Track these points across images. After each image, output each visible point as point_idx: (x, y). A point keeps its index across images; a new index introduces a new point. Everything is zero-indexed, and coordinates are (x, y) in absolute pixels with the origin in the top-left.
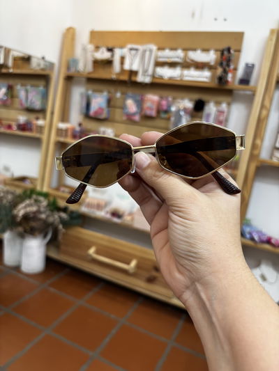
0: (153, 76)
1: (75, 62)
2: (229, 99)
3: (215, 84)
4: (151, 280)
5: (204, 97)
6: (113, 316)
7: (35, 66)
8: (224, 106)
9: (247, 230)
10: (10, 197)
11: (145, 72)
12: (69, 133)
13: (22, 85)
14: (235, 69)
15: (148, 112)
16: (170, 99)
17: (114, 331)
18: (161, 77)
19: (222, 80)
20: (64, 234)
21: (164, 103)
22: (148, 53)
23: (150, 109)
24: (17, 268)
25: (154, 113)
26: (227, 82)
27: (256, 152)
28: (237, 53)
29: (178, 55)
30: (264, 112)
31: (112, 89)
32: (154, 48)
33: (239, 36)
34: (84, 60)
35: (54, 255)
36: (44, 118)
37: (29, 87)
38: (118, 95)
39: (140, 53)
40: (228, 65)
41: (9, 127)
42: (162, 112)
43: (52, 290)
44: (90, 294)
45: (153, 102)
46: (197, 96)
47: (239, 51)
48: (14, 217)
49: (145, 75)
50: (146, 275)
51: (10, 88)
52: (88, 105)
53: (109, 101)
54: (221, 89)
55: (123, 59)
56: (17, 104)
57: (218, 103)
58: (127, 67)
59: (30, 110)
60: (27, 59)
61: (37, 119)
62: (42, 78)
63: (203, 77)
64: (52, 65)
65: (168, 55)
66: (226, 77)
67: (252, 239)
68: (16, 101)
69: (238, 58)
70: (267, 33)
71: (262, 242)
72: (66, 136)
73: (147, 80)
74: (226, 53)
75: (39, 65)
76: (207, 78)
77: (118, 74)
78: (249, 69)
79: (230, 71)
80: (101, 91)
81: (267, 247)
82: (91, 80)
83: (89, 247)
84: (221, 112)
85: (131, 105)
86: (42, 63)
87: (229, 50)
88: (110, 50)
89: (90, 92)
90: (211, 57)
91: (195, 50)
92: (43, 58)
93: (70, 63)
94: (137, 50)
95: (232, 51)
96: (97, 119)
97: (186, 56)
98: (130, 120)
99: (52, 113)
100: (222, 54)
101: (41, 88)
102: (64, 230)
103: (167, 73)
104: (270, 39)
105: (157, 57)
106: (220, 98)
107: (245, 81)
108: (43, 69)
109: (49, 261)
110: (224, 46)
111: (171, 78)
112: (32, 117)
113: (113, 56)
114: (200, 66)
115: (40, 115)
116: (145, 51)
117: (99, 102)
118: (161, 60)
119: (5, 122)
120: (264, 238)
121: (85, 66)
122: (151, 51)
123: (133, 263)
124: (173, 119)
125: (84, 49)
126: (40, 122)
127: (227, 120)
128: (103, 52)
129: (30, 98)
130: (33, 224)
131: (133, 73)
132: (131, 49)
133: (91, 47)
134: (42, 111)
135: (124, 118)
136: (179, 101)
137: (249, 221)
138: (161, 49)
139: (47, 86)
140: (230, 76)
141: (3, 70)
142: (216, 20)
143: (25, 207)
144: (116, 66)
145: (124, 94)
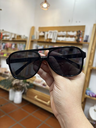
0: (57, 40)
1: (34, 36)
2: (81, 47)
3: (76, 42)
6: (41, 120)
7: (23, 38)
9: (88, 92)
11: (54, 39)
13: (19, 44)
14: (83, 37)
17: (40, 125)
18: (59, 40)
20: (27, 91)
24: (13, 101)
29: (65, 33)
30: (92, 51)
31: (45, 44)
32: (57, 31)
33: (84, 27)
35: (25, 98)
37: (21, 44)
39: (53, 33)
40: (80, 36)
43: (22, 109)
44: (34, 112)
47: (84, 31)
48: (12, 84)
51: (16, 45)
54: (78, 44)
55: (47, 35)
58: (49, 37)
60: (20, 36)
62: (25, 41)
63: (73, 40)
64: (27, 38)
65: (61, 33)
66: (79, 40)
67: (89, 95)
69: (84, 34)
70: (92, 26)
73: (55, 41)
77: (46, 40)
78: (87, 37)
79: (80, 38)
80: (41, 45)
81: (95, 98)
82: (39, 42)
83: (35, 96)
86: (25, 37)
87: (80, 31)
88: (44, 32)
89: (38, 46)
90: (75, 34)
91: (69, 31)
92: (24, 36)
93: (32, 37)
94: (51, 32)
95: (81, 32)
97: (67, 34)
101: (24, 45)
102: (27, 89)
103: (61, 39)
104: (94, 27)
105: (58, 34)
107: (86, 41)
108: (25, 39)
109: (23, 100)
110: (78, 30)
111: (62, 41)
113: (45, 34)
114: (72, 36)
116: (54, 33)
118: (59, 35)
120: (94, 95)
121: (37, 37)
122: (56, 32)
123: (49, 102)
125: (37, 33)
128: (42, 33)
129: (21, 47)
130: (18, 87)
131: (50, 39)
132: (50, 32)
137: (90, 89)
138: (59, 31)
139: (26, 44)
140: (80, 40)
141: (14, 40)
142: (76, 22)
143: (16, 81)
144: (46, 38)
145: (48, 46)
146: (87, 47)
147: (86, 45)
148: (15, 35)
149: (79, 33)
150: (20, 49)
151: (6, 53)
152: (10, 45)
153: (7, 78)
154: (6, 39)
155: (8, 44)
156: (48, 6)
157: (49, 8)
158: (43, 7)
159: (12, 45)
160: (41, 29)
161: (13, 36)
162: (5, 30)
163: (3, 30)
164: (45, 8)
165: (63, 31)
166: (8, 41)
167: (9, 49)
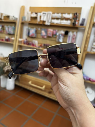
0: (51, 23)
1: (25, 18)
2: (76, 31)
3: (72, 25)
4: (50, 93)
5: (68, 30)
6: (37, 105)
7: (11, 19)
8: (75, 33)
10: (2, 64)
11: (48, 21)
12: (23, 42)
13: (7, 26)
14: (79, 20)
15: (49, 35)
16: (57, 31)
17: (37, 110)
18: (54, 23)
19: (74, 24)
21: (55, 32)
22: (49, 15)
23: (50, 34)
24: (5, 88)
25: (51, 35)
26: (76, 25)
27: (86, 49)
28: (79, 15)
29: (59, 15)
30: (89, 35)
31: (37, 27)
32: (51, 13)
33: (80, 9)
34: (28, 17)
35: (18, 84)
37: (9, 26)
38: (39, 29)
39: (46, 15)
40: (76, 19)
41: (2, 40)
42: (54, 35)
43: (17, 96)
44: (29, 97)
45: (51, 31)
46: (66, 30)
47: (80, 14)
49: (48, 22)
50: (48, 91)
51: (3, 27)
52: (29, 33)
53: (36, 31)
54: (74, 27)
55: (40, 17)
56: (5, 32)
57: (73, 32)
58: (42, 19)
59: (10, 34)
60: (8, 17)
61: (12, 37)
62: (13, 23)
63: (68, 23)
64: (16, 19)
65: (56, 15)
66: (75, 23)
68: (5, 31)
69: (80, 17)
70: (89, 8)
71: (87, 80)
72: (21, 43)
73: (49, 24)
74: (75, 15)
75: (12, 19)
76: (69, 23)
77: (39, 22)
78: (84, 20)
79: (77, 21)
80: (33, 28)
81: (89, 81)
82: (30, 24)
83: (29, 81)
84: (74, 35)
85: (43, 33)
86: (13, 18)
87: (76, 14)
88: (36, 13)
89: (30, 28)
90: (70, 16)
91: (65, 13)
92: (14, 16)
93: (23, 18)
94: (45, 13)
95: (78, 14)
96: (32, 37)
97: (62, 16)
98: (43, 38)
99: (17, 35)
100: (74, 15)
101: (13, 27)
104: (91, 10)
105: (52, 16)
106: (74, 30)
107: (82, 24)
108: (14, 20)
109: (16, 86)
110: (75, 12)
111: (57, 23)
112: (10, 37)
113: (37, 16)
114: (67, 19)
115: (13, 36)
116: (48, 14)
117: (32, 31)
118: (54, 17)
119: (1, 38)
120: (88, 79)
121: (28, 19)
122: (50, 14)
123: (44, 87)
124: (57, 38)
125: (28, 13)
126: (13, 38)
127: (76, 38)
128: (34, 14)
129: (9, 30)
131: (44, 22)
132: (43, 13)
133: (30, 12)
134: (13, 35)
135: (41, 37)
136: (60, 31)
138: (53, 13)
139: (15, 26)
140: (77, 23)
142: (72, 3)
143: (8, 67)
144: (38, 19)
145: (41, 29)
146: (83, 31)
150: (8, 32)
165: (58, 13)
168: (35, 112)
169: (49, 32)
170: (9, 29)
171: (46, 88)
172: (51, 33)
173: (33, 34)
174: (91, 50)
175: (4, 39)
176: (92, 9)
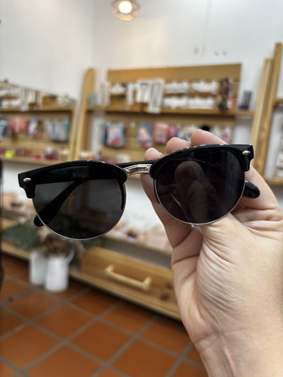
0: (162, 106)
1: (94, 97)
2: (232, 124)
3: (217, 111)
4: (165, 298)
5: (208, 123)
7: (60, 103)
8: (228, 131)
11: (155, 103)
13: (51, 120)
14: (235, 97)
15: (158, 139)
16: (178, 126)
17: (127, 345)
18: (169, 107)
20: (84, 254)
21: (172, 130)
22: (156, 87)
23: (160, 136)
24: (42, 287)
25: (164, 140)
26: (227, 109)
28: (235, 83)
29: (184, 86)
30: (264, 135)
31: (127, 120)
32: (161, 81)
33: (237, 68)
35: (76, 274)
36: (68, 147)
37: (56, 122)
38: (133, 125)
39: (150, 87)
40: (227, 94)
41: (38, 157)
43: (73, 307)
45: (162, 130)
46: (201, 122)
47: (237, 80)
48: (39, 238)
49: (154, 106)
50: (160, 292)
51: (40, 124)
52: (106, 136)
53: (125, 131)
54: (223, 115)
55: (135, 93)
56: (45, 137)
57: (222, 128)
58: (139, 99)
59: (56, 142)
60: (53, 98)
61: (63, 148)
62: (67, 112)
63: (207, 105)
64: (73, 102)
65: (175, 86)
66: (225, 105)
68: (45, 134)
69: (237, 88)
73: (157, 110)
75: (64, 102)
76: (210, 106)
77: (131, 106)
78: (248, 95)
79: (229, 98)
80: (116, 122)
82: (111, 113)
83: (106, 265)
84: (225, 136)
85: (144, 134)
86: (67, 101)
87: (227, 80)
88: (124, 85)
89: (108, 124)
90: (213, 87)
91: (198, 81)
92: (66, 97)
93: (90, 99)
94: (146, 84)
95: (231, 81)
96: (115, 147)
97: (190, 88)
99: (75, 144)
100: (221, 84)
101: (66, 122)
102: (84, 250)
103: (174, 103)
104: (265, 68)
105: (165, 90)
106: (223, 123)
107: (245, 107)
108: (67, 106)
109: (72, 282)
110: (222, 76)
111: (178, 108)
112: (57, 147)
113: (126, 91)
114: (204, 95)
115: (65, 145)
116: (153, 86)
117: (115, 132)
118: (169, 92)
119: (35, 154)
121: (103, 100)
122: (159, 85)
123: (147, 282)
125: (102, 86)
126: (65, 152)
129: (56, 133)
130: (57, 244)
131: (144, 105)
133: (107, 84)
134: (64, 143)
135: (138, 145)
138: (168, 81)
139: (71, 119)
140: (229, 104)
141: (35, 108)
142: (216, 54)
144: (130, 100)
145: (138, 124)
146: (249, 123)
147: (243, 118)
148: (37, 93)
149: (225, 84)
150: (53, 136)
151: (10, 150)
152: (23, 126)
153: (23, 220)
154: (10, 105)
155: (18, 122)
156: (134, 10)
157: (136, 13)
158: (119, 12)
159: (28, 123)
160: (114, 76)
161: (31, 98)
162: (11, 81)
163: (6, 82)
164: (125, 14)
165: (180, 81)
166: (16, 112)
167: (21, 136)
168: (120, 352)
169: (158, 132)
170: (55, 128)
171: (153, 285)
172: (164, 134)
173: (117, 139)
174: (275, 175)
175: (42, 155)
176: (268, 66)
